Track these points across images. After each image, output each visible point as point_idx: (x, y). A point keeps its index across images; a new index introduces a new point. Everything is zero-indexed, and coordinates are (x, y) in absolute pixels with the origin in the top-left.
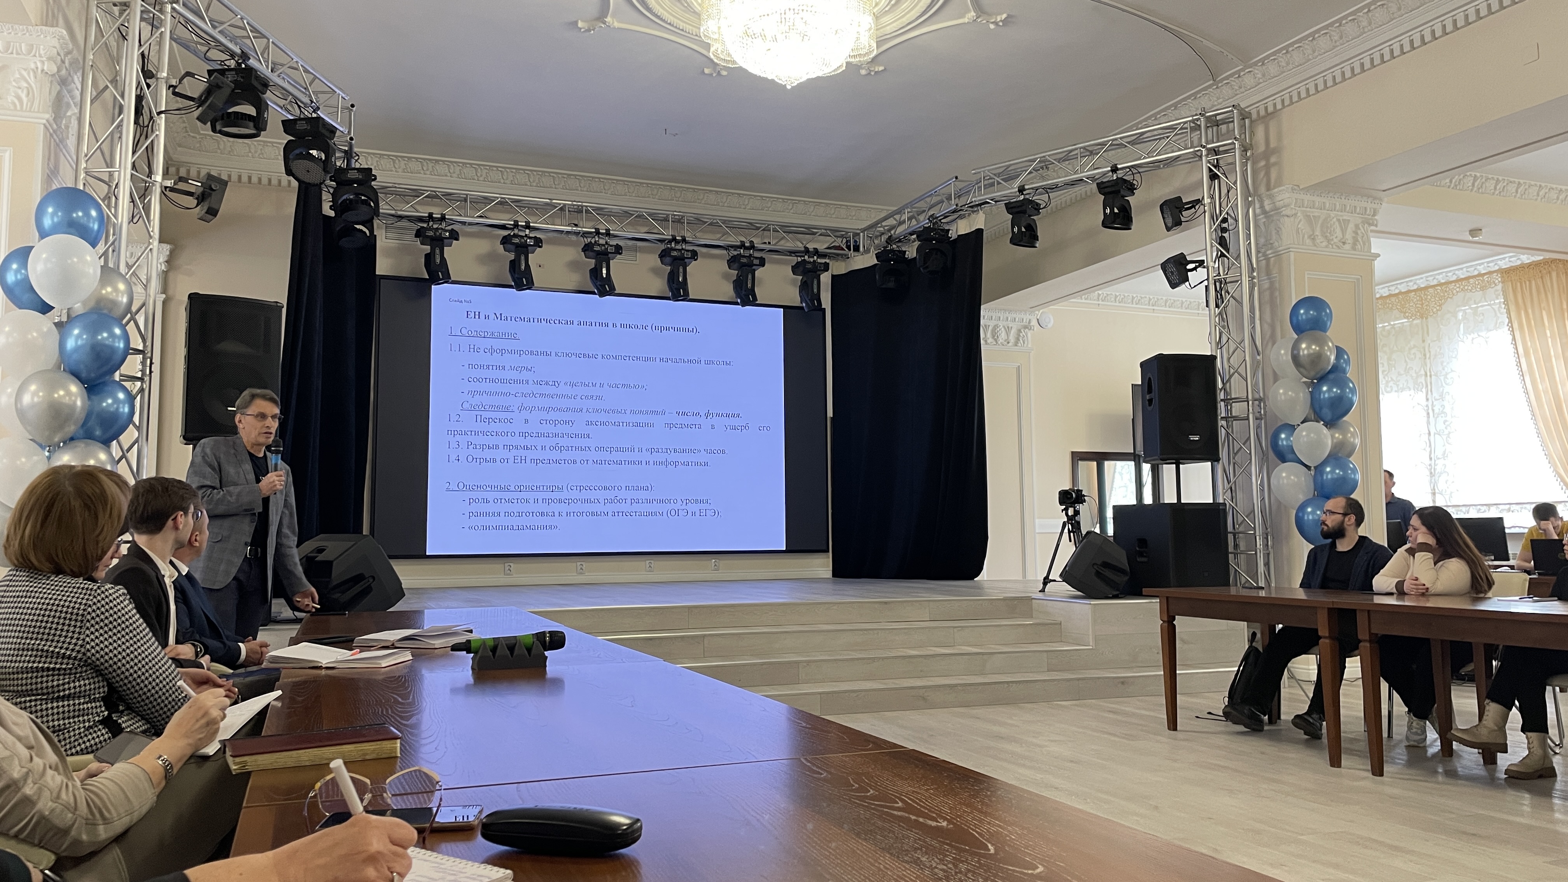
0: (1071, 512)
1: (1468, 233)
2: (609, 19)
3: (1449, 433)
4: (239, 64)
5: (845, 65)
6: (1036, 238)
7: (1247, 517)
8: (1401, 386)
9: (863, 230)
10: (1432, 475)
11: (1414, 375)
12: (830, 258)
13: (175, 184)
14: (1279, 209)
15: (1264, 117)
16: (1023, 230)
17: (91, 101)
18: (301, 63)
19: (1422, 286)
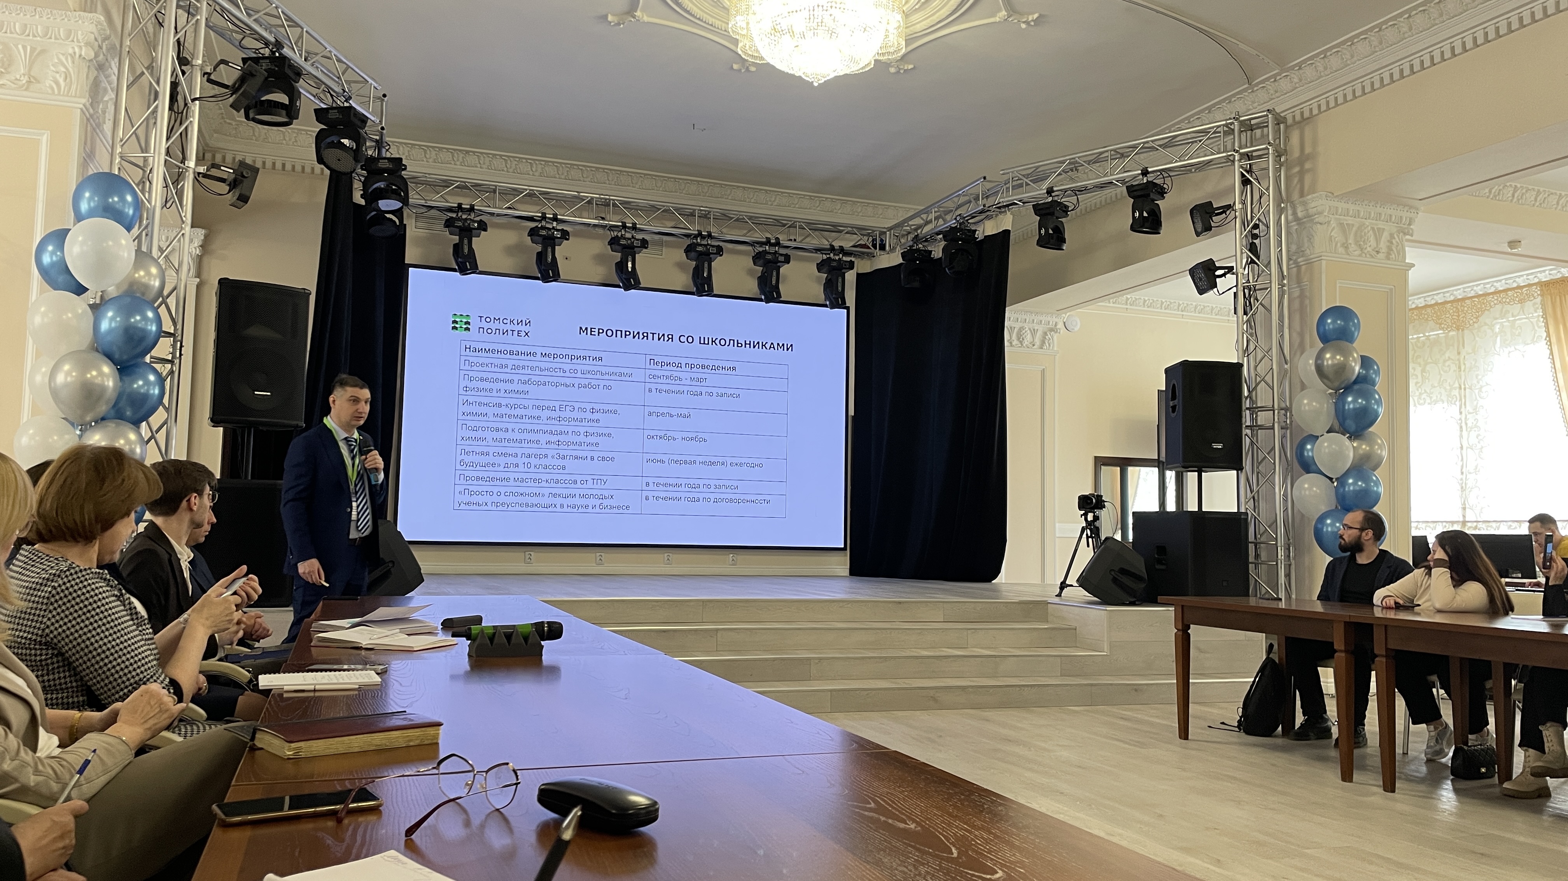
0: (1090, 517)
1: (1507, 244)
2: (638, 13)
3: (1482, 447)
4: (273, 53)
5: (873, 63)
6: (1063, 241)
7: (1268, 527)
8: (1434, 398)
9: (890, 229)
10: (1463, 489)
11: (1448, 388)
12: (855, 256)
13: (208, 170)
14: (1312, 216)
15: (1299, 122)
16: (1051, 232)
17: (128, 86)
18: (334, 52)
19: (1460, 297)
